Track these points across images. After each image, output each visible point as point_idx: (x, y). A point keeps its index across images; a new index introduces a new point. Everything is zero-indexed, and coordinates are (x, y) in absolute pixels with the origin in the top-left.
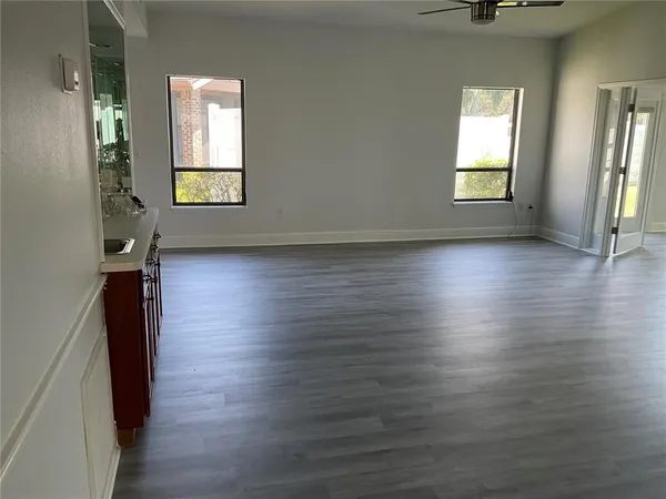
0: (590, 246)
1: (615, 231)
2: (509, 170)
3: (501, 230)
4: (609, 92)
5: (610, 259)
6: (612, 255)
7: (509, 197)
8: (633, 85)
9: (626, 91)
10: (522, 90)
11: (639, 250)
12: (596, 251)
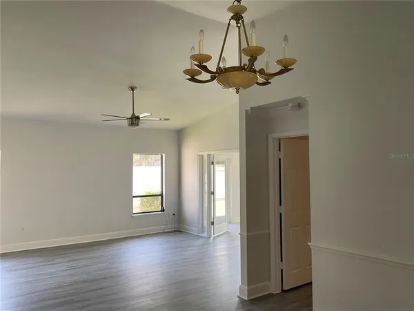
0: (203, 232)
1: (213, 223)
2: (162, 195)
3: (159, 228)
4: (203, 156)
5: (212, 238)
6: (213, 236)
7: (163, 210)
8: (212, 153)
9: (209, 155)
10: (164, 155)
11: (227, 232)
12: (205, 235)
